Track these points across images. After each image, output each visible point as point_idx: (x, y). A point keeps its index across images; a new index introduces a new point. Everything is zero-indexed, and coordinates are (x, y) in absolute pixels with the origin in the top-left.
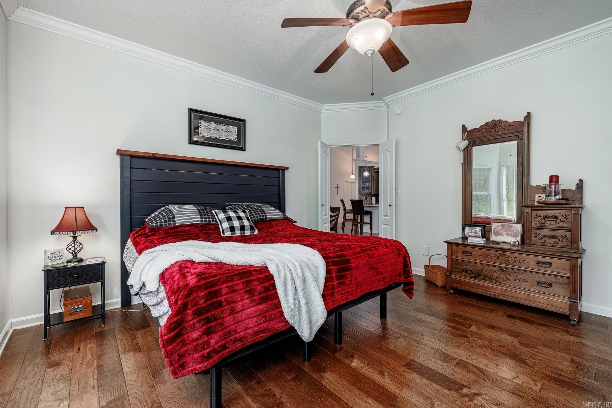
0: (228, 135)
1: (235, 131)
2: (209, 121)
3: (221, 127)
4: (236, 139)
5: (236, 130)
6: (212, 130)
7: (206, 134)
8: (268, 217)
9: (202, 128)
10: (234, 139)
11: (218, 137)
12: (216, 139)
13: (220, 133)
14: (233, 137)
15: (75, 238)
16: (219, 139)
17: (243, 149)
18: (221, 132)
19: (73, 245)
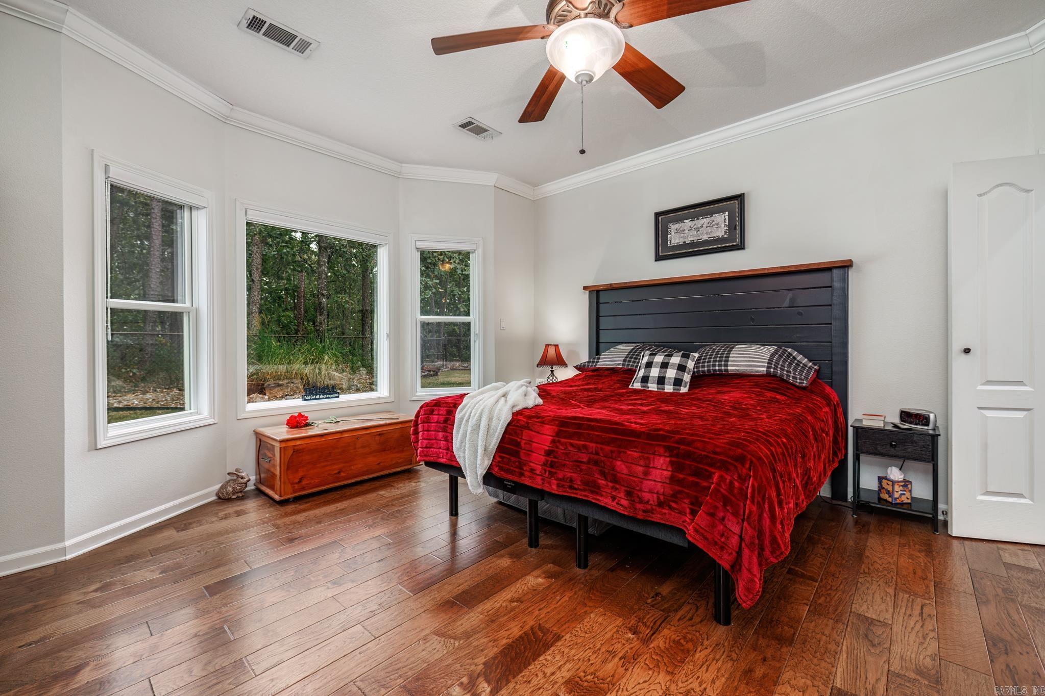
0: (711, 232)
1: (725, 219)
2: (681, 220)
3: (704, 221)
4: (725, 233)
5: (727, 217)
6: (686, 231)
7: (677, 241)
8: (729, 368)
9: (673, 233)
10: (723, 233)
11: (695, 239)
12: (694, 244)
13: (699, 232)
14: (721, 231)
15: (552, 371)
16: (697, 242)
17: (741, 247)
18: (701, 230)
19: (551, 378)
